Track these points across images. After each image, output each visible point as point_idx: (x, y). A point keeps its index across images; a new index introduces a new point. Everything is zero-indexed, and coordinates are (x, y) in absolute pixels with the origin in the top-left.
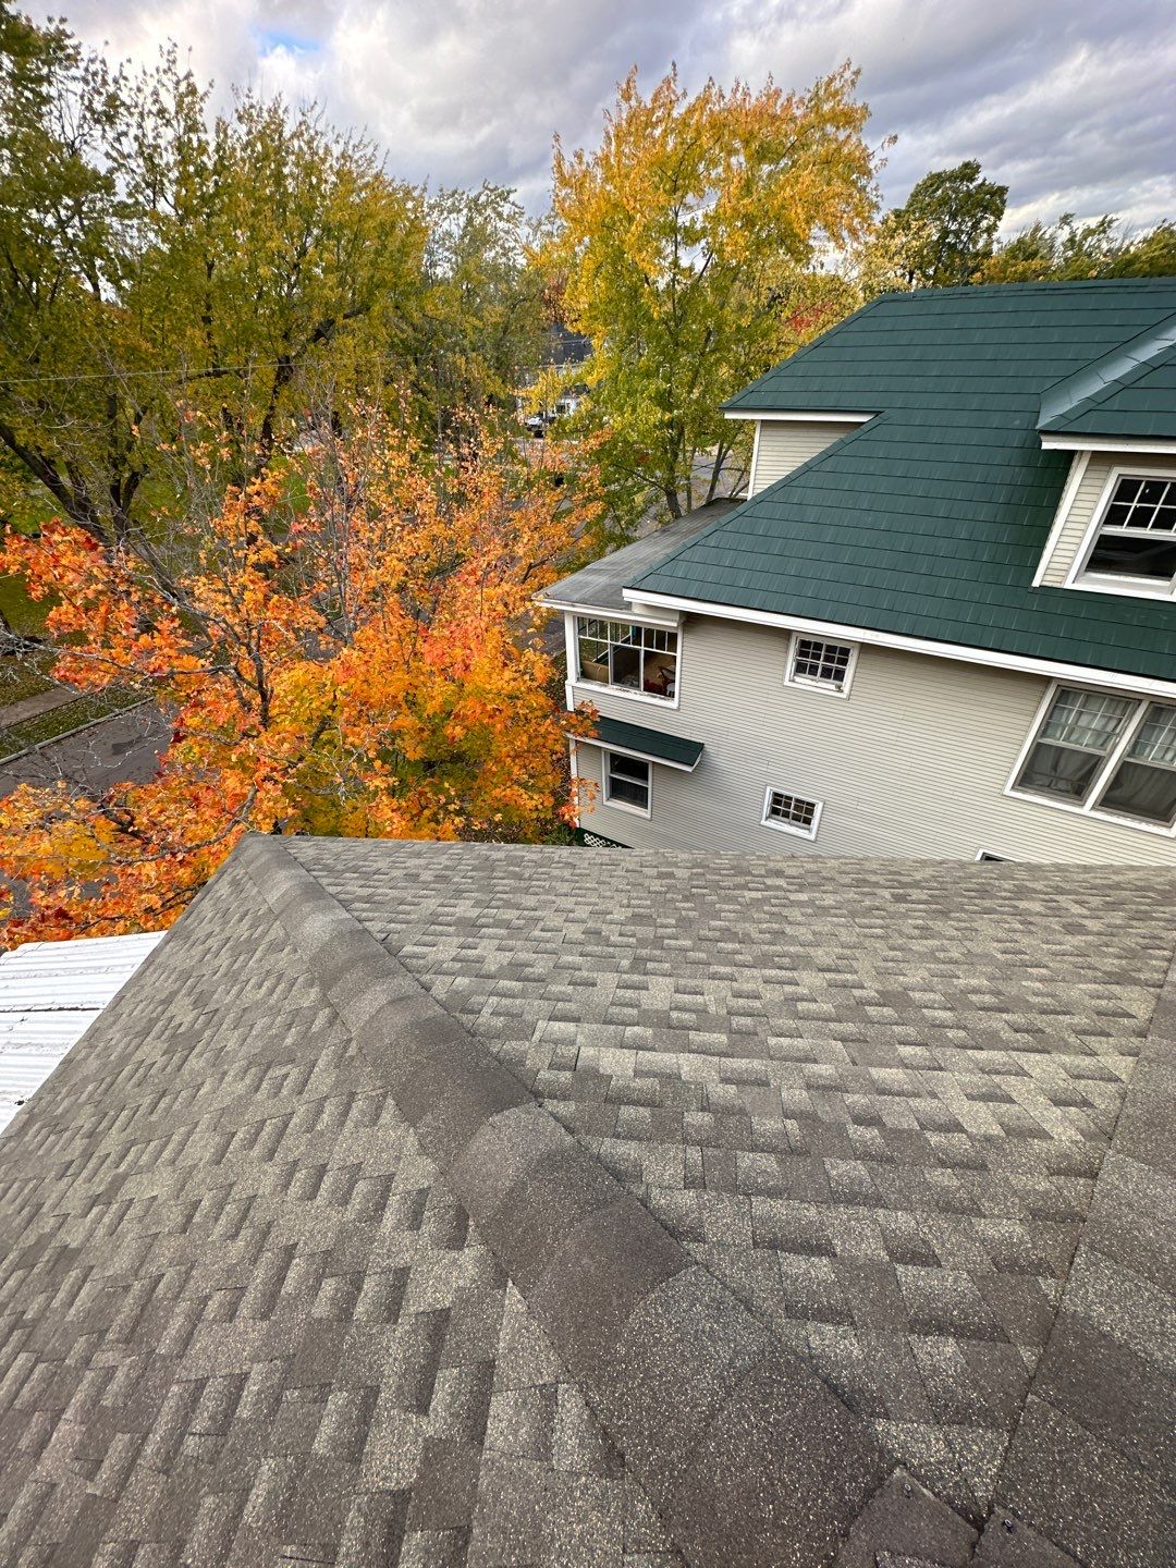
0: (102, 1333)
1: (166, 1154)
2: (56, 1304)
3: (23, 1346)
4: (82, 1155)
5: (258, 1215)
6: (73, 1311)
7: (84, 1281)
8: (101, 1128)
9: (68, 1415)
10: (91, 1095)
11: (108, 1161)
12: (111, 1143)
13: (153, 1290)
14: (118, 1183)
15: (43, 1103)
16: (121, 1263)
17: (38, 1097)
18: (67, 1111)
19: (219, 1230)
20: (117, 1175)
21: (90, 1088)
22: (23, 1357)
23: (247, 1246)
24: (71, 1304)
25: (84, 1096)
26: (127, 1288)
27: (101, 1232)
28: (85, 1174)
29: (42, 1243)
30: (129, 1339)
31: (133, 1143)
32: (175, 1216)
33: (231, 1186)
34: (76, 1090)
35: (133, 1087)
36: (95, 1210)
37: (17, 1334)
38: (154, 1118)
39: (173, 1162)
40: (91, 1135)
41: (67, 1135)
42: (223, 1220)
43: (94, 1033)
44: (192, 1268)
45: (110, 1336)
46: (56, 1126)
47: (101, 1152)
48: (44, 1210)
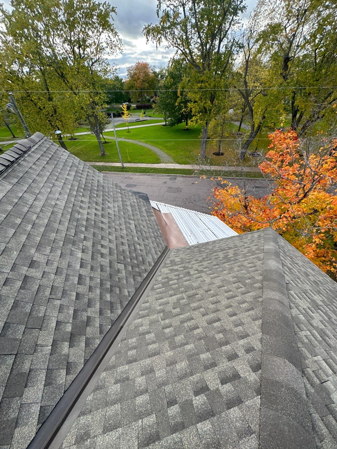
0: (186, 292)
1: (212, 276)
2: (184, 279)
3: (177, 280)
4: (201, 261)
5: (219, 306)
6: (185, 283)
7: (189, 280)
8: (205, 259)
9: (176, 296)
10: (207, 252)
11: (203, 266)
12: (205, 264)
13: (196, 295)
14: (202, 271)
15: (200, 246)
16: (195, 285)
17: (201, 244)
18: (202, 251)
19: (211, 299)
20: (202, 270)
21: (208, 251)
22: (176, 281)
23: (213, 308)
24: (185, 282)
25: (206, 251)
26: (193, 289)
27: (195, 276)
28: (199, 264)
29: (187, 268)
30: (189, 297)
31: (208, 268)
32: (206, 288)
33: (218, 295)
34: (206, 249)
35: (214, 258)
36: (196, 272)
37: (177, 277)
38: (214, 267)
39: (212, 278)
40: (203, 259)
41: (200, 255)
42: (212, 298)
43: (214, 242)
44: (203, 299)
45: (187, 293)
46: (200, 252)
47: (203, 263)
48: (191, 263)
